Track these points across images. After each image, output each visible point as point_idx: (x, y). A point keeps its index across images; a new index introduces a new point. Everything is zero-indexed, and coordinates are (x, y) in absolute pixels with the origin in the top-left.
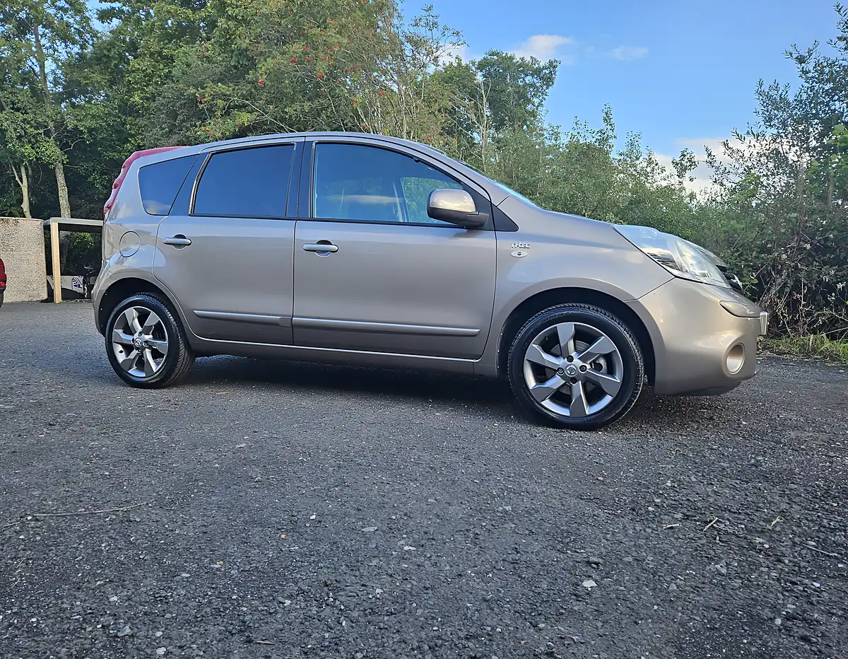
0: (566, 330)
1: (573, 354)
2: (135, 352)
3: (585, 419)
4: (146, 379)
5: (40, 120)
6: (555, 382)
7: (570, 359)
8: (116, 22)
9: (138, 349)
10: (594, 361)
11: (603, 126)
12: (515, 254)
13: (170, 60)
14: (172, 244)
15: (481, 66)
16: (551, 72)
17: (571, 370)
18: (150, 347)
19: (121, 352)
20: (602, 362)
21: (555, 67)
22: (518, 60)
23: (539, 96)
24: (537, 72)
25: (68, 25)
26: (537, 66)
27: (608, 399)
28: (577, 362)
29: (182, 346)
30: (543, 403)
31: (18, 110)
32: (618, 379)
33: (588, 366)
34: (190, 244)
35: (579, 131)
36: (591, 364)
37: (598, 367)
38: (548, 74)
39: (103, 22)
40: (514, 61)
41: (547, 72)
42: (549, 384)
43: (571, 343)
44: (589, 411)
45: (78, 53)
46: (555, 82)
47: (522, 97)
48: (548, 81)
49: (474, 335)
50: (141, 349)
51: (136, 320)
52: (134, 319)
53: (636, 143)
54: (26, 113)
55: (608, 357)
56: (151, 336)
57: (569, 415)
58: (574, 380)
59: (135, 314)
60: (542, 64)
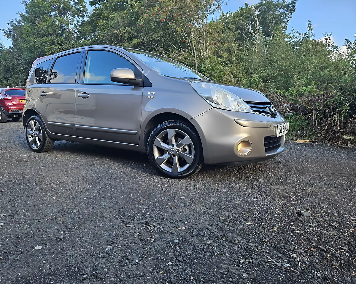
0: (171, 132)
1: (174, 143)
2: (33, 138)
3: (178, 174)
4: (37, 149)
5: (66, 48)
6: (166, 156)
7: (173, 146)
8: (97, 6)
9: (34, 137)
10: (183, 147)
11: (307, 31)
12: (149, 97)
13: (112, 19)
14: (41, 95)
15: (257, 7)
16: (293, 6)
17: (173, 151)
18: (37, 136)
19: (30, 138)
20: (187, 148)
21: (295, 3)
22: (275, 2)
23: (287, 18)
24: (286, 7)
25: (78, 9)
26: (286, 3)
27: (188, 165)
28: (175, 147)
29: (47, 136)
30: (160, 165)
31: (59, 44)
32: (192, 157)
33: (180, 150)
34: (46, 95)
35: (294, 34)
36: (182, 149)
37: (185, 150)
38: (291, 7)
39: (92, 6)
40: (274, 3)
41: (291, 6)
42: (163, 157)
43: (173, 139)
44: (180, 170)
45: (82, 20)
46: (295, 10)
47: (278, 19)
48: (292, 10)
49: (135, 134)
50: (35, 137)
51: (34, 125)
52: (32, 125)
53: (329, 38)
54: (62, 45)
55: (189, 145)
56: (38, 132)
57: (171, 171)
58: (174, 156)
59: (33, 123)
60: (288, 2)
